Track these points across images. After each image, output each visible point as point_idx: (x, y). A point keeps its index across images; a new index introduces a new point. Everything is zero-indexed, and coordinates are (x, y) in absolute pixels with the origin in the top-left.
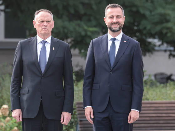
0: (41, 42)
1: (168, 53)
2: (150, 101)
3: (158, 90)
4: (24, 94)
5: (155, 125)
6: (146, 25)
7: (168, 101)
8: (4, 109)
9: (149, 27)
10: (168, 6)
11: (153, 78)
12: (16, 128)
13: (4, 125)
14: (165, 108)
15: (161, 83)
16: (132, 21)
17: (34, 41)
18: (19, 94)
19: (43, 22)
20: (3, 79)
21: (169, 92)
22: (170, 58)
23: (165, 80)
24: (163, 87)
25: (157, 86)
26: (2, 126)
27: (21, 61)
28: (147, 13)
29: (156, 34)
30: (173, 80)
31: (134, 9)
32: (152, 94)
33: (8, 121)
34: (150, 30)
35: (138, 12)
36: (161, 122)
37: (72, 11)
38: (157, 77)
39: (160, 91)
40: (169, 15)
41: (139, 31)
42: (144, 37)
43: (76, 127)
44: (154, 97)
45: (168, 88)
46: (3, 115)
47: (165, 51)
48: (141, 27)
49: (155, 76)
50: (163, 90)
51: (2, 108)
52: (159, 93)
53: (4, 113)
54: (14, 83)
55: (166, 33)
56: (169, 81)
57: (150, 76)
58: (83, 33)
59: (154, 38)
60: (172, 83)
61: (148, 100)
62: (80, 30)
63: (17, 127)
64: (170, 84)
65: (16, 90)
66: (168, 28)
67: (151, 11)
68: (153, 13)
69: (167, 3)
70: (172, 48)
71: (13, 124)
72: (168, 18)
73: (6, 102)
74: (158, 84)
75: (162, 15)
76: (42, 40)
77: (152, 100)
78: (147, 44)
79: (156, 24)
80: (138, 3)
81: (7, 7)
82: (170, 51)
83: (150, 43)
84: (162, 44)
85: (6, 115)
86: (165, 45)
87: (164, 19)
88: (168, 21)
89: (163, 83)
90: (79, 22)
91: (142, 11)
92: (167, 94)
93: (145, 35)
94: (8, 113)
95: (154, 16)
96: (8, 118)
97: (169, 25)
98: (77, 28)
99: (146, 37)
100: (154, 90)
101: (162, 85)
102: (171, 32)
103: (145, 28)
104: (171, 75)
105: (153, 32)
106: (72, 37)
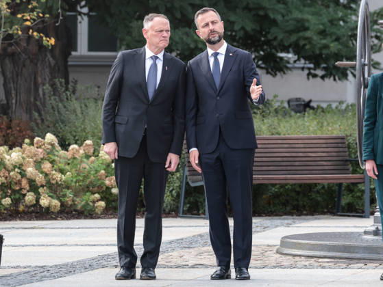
0: (151, 57)
1: (306, 72)
2: (282, 136)
3: (292, 121)
4: (120, 124)
5: (289, 168)
6: (277, 33)
7: (306, 136)
8: (87, 145)
9: (280, 36)
10: (307, 9)
11: (286, 105)
12: (103, 172)
13: (87, 167)
14: (302, 146)
15: (296, 112)
16: (258, 28)
17: (142, 54)
18: (114, 124)
19: (161, 31)
20: (86, 106)
21: (307, 124)
22: (308, 78)
23: (302, 108)
24: (299, 117)
25: (291, 116)
26: (85, 168)
27: (120, 81)
28: (279, 18)
29: (290, 46)
30: (313, 108)
31: (261, 13)
32: (284, 127)
33: (92, 162)
34: (282, 40)
35: (266, 16)
36: (297, 163)
37: (178, 15)
38: (291, 104)
39: (295, 123)
40: (308, 21)
41: (268, 42)
42: (273, 51)
43: (184, 170)
44: (287, 131)
45: (306, 119)
46: (85, 153)
47: (303, 69)
48: (270, 37)
49: (289, 102)
50: (300, 122)
51: (84, 145)
52: (294, 125)
53: (86, 151)
54: (107, 108)
55: (304, 45)
56: (308, 109)
57: (282, 102)
58: (192, 46)
59: (288, 52)
60: (311, 111)
61: (280, 134)
62: (189, 41)
63: (105, 170)
64: (309, 114)
65: (111, 117)
66: (306, 39)
67: (283, 16)
68: (286, 18)
69: (304, 6)
70: (312, 66)
71: (99, 166)
72: (307, 24)
73: (89, 136)
74: (293, 113)
75: (298, 21)
76: (152, 54)
77: (284, 135)
78: (278, 60)
79: (291, 32)
80: (266, 4)
81: (90, 10)
82: (309, 69)
83: (281, 59)
84: (299, 59)
85: (89, 154)
86: (303, 61)
87: (301, 26)
88: (306, 29)
89: (300, 112)
90: (187, 29)
91: (272, 16)
92: (304, 127)
93: (275, 48)
94: (92, 151)
95: (287, 21)
96: (93, 158)
97: (308, 34)
98: (185, 38)
99: (277, 52)
100: (287, 122)
101: (298, 114)
102: (310, 43)
103: (275, 38)
104: (310, 101)
105: (286, 44)
106: (178, 50)
